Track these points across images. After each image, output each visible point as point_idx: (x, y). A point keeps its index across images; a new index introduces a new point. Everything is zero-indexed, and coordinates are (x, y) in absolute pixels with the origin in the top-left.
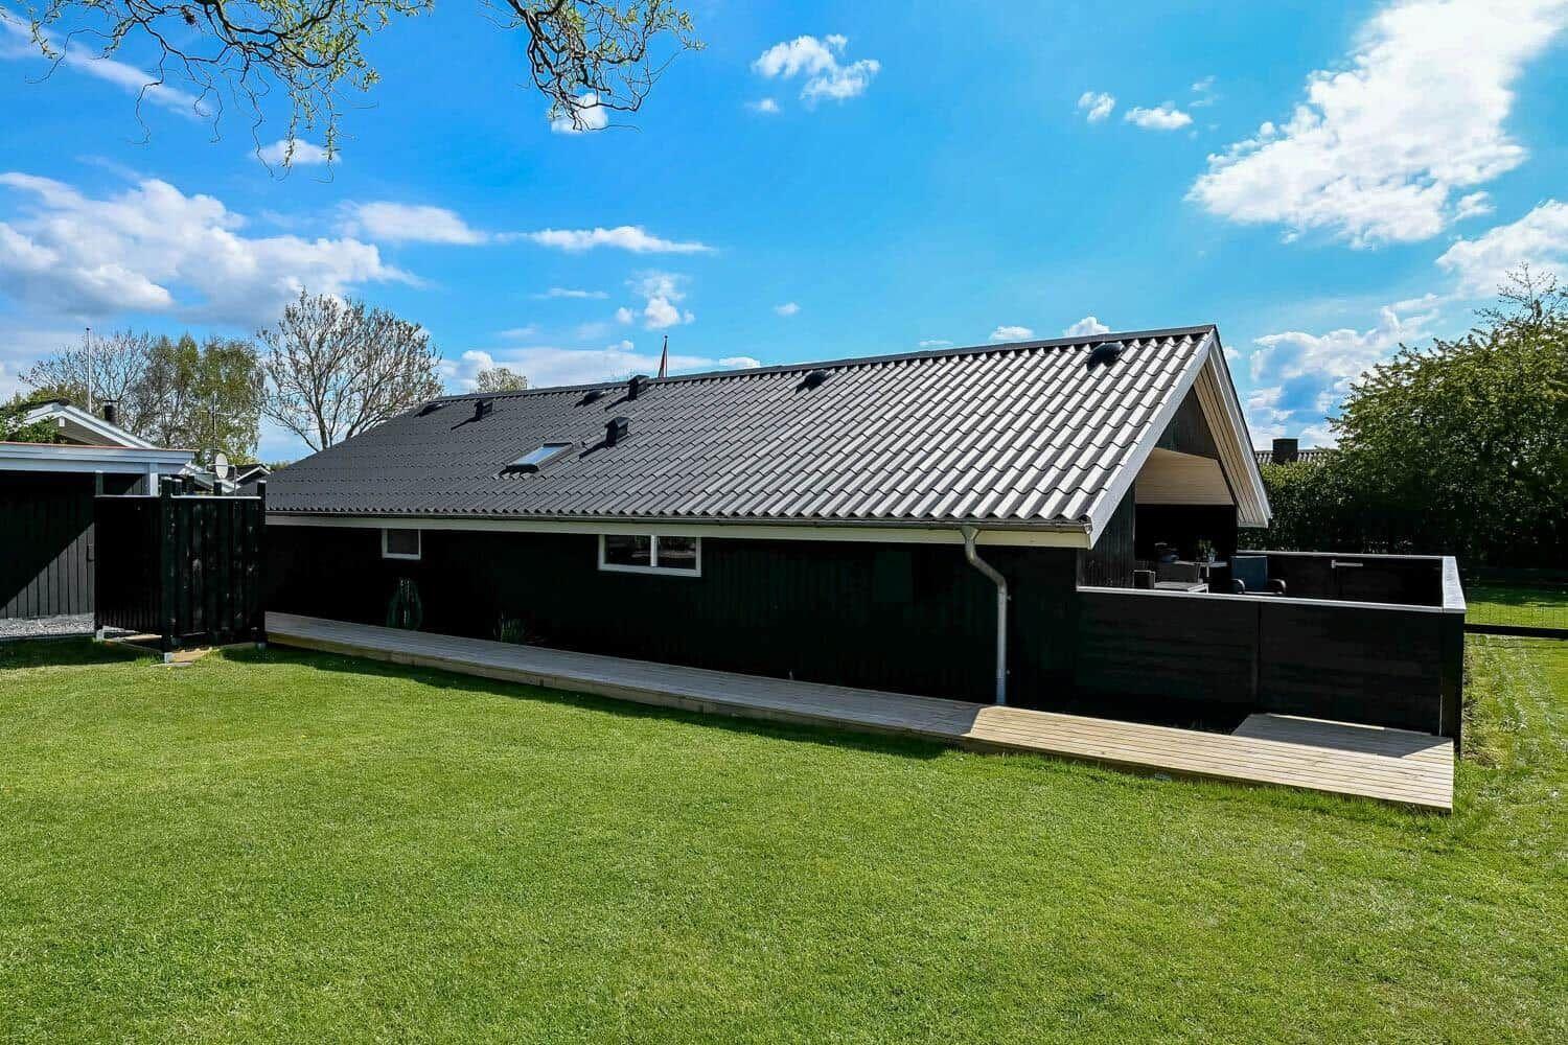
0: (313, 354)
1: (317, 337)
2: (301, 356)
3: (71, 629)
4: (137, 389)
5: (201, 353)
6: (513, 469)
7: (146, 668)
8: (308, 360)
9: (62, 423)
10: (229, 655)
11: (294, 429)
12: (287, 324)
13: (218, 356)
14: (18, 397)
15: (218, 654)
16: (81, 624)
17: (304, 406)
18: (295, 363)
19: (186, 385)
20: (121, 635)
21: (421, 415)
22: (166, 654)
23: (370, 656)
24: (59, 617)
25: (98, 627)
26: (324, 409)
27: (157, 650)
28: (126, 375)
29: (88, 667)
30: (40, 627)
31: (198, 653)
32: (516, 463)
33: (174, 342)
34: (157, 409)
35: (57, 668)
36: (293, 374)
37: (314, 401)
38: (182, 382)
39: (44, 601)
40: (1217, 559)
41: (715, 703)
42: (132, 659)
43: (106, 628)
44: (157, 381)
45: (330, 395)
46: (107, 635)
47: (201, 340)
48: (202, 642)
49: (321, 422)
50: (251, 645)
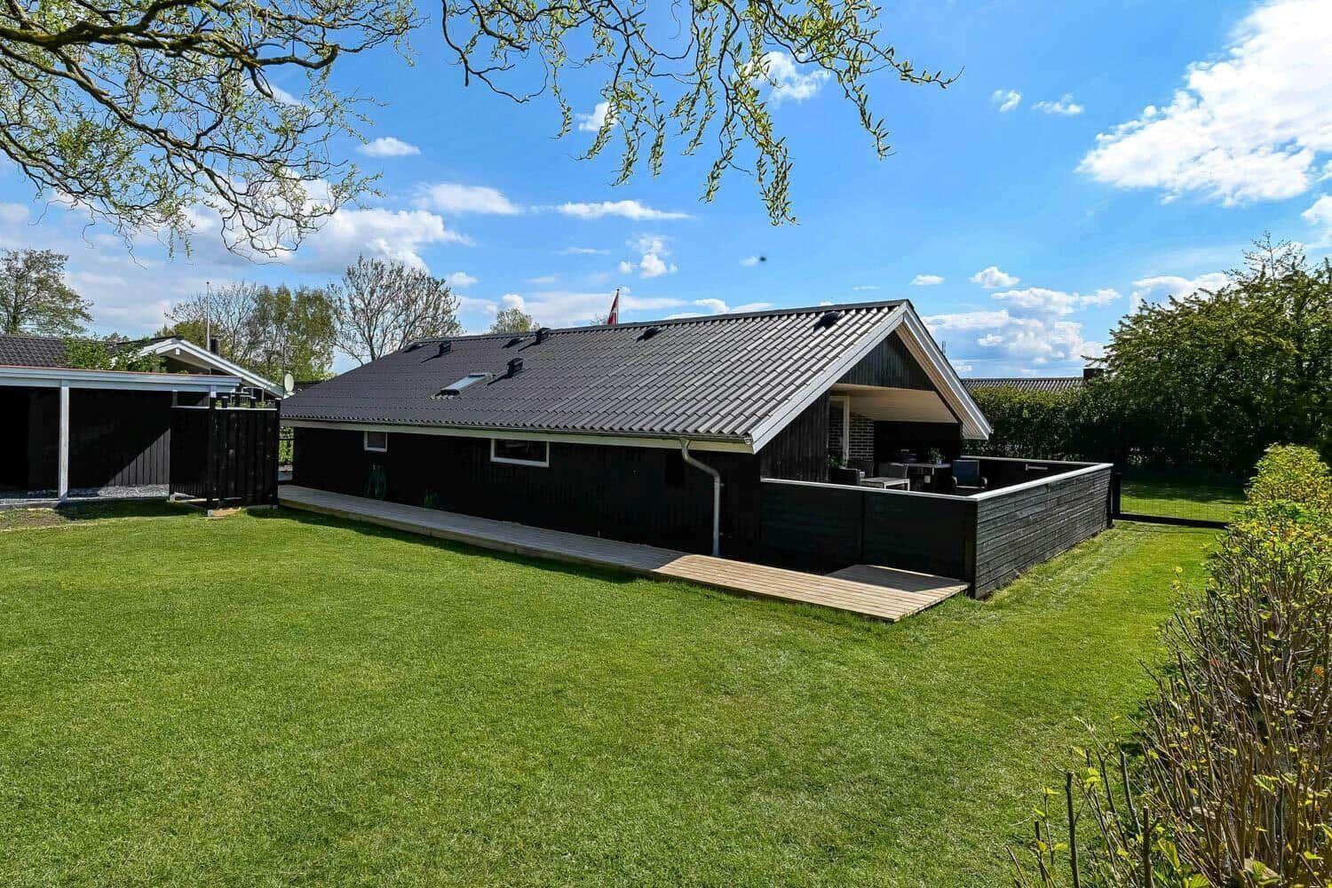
0: (366, 302)
1: (369, 289)
2: (358, 302)
3: (155, 494)
4: (248, 324)
5: (293, 299)
6: (444, 393)
7: (193, 520)
8: (363, 306)
9: (178, 352)
10: (251, 513)
11: (353, 354)
12: (349, 280)
13: (305, 300)
14: (166, 328)
15: (245, 512)
16: (162, 491)
17: (359, 337)
18: (353, 308)
19: (283, 321)
20: (186, 498)
21: (407, 352)
22: (209, 511)
23: (338, 515)
24: (150, 486)
25: (171, 493)
26: (374, 340)
27: (202, 509)
28: (240, 313)
29: (154, 518)
30: (138, 492)
31: (231, 511)
32: (447, 388)
33: (273, 290)
34: (262, 338)
35: (136, 518)
36: (352, 316)
37: (367, 335)
38: (279, 320)
39: (140, 474)
40: (944, 462)
41: (525, 548)
42: (186, 513)
43: (177, 494)
44: (262, 318)
45: (378, 331)
46: (177, 498)
47: (293, 288)
48: (234, 504)
49: (372, 350)
50: (268, 506)
